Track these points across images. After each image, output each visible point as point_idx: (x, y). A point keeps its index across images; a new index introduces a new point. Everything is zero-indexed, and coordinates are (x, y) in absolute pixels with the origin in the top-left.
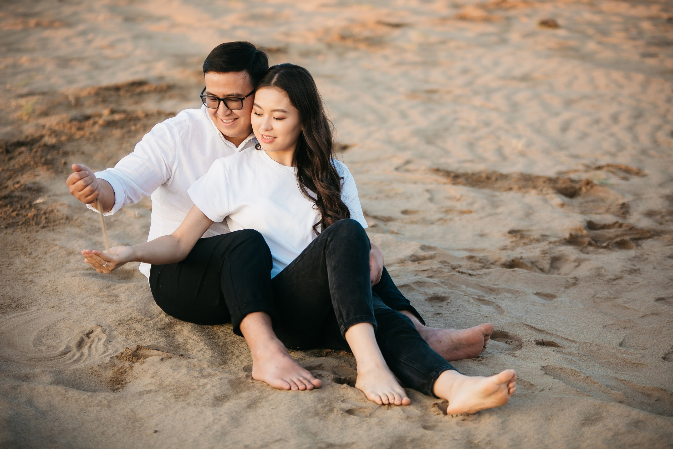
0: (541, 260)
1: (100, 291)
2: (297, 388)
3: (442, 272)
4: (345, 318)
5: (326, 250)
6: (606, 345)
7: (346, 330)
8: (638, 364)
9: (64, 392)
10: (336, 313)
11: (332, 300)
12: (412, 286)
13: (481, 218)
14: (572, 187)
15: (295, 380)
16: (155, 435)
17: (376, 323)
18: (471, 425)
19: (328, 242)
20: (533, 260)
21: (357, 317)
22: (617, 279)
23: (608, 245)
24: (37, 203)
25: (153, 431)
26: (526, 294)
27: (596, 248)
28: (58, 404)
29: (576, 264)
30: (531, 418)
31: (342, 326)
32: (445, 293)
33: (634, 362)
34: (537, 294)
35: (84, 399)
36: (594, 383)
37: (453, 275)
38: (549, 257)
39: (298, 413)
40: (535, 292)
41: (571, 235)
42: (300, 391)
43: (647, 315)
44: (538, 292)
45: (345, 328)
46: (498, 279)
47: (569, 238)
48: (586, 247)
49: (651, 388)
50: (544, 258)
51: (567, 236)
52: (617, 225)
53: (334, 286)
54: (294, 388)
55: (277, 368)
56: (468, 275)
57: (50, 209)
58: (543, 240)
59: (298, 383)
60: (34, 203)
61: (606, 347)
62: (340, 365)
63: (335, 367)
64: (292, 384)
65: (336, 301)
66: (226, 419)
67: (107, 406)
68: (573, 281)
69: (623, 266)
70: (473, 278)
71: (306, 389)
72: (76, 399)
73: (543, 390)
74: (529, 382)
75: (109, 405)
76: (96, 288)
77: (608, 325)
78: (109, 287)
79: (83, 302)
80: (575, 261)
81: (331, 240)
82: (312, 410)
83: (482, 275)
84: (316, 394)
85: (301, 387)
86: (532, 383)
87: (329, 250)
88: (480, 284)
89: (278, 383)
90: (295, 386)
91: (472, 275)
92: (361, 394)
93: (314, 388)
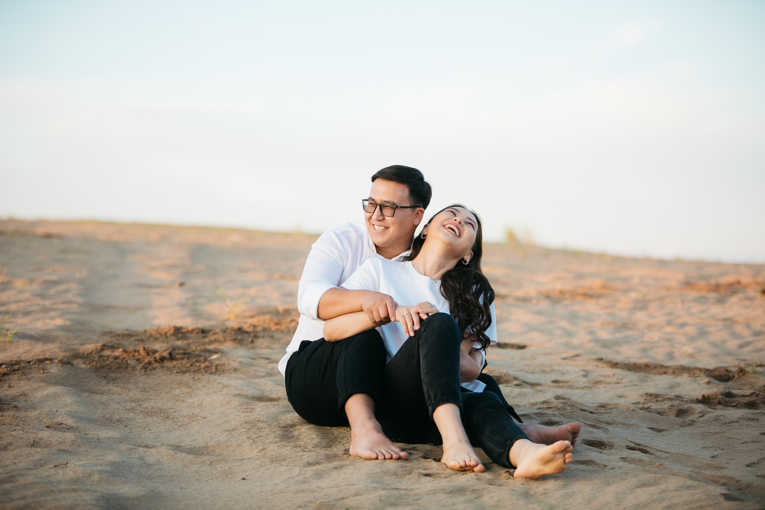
0: (667, 411)
1: (240, 406)
2: (383, 457)
3: (565, 409)
4: (433, 400)
5: (420, 340)
6: (697, 456)
7: (433, 411)
8: (720, 467)
9: (173, 454)
10: (425, 396)
11: (423, 385)
12: (532, 415)
13: (625, 387)
14: (726, 375)
15: (383, 451)
16: (242, 481)
17: (461, 405)
19: (421, 333)
20: (659, 411)
21: (443, 397)
22: (732, 422)
23: (737, 404)
24: (212, 359)
25: (241, 479)
26: (638, 426)
27: (725, 406)
28: (166, 462)
29: (701, 415)
30: (592, 483)
31: (430, 407)
32: (560, 420)
33: (717, 466)
34: (651, 428)
35: (190, 459)
36: (666, 469)
37: (574, 411)
38: (675, 409)
39: (378, 472)
40: (649, 427)
41: (704, 396)
42: (387, 461)
43: (747, 442)
44: (653, 427)
45: (432, 408)
46: (617, 417)
47: (702, 398)
48: (715, 406)
49: (720, 476)
50: (670, 409)
51: (700, 397)
52: (754, 395)
53: (425, 371)
54: (381, 457)
55: (369, 442)
57: (222, 363)
58: (676, 400)
59: (385, 453)
60: (210, 359)
61: (697, 457)
62: (433, 450)
63: (428, 451)
64: (379, 454)
65: (425, 385)
66: (310, 474)
67: (209, 465)
68: (690, 422)
69: (743, 415)
70: (594, 415)
71: (392, 458)
72: (182, 459)
73: (613, 469)
74: (603, 464)
75: (211, 464)
76: (237, 403)
77: (707, 447)
78: (248, 404)
79: (221, 412)
80: (699, 413)
81: (424, 331)
82: (392, 472)
83: (603, 413)
84: (400, 463)
85: (388, 456)
86: (605, 464)
87: (422, 340)
88: (598, 419)
89: (368, 454)
90: (382, 455)
91: (593, 413)
92: (444, 465)
93: (399, 458)
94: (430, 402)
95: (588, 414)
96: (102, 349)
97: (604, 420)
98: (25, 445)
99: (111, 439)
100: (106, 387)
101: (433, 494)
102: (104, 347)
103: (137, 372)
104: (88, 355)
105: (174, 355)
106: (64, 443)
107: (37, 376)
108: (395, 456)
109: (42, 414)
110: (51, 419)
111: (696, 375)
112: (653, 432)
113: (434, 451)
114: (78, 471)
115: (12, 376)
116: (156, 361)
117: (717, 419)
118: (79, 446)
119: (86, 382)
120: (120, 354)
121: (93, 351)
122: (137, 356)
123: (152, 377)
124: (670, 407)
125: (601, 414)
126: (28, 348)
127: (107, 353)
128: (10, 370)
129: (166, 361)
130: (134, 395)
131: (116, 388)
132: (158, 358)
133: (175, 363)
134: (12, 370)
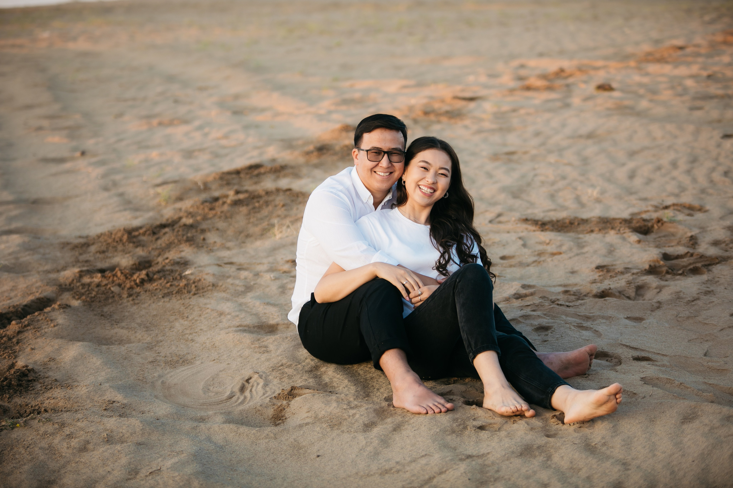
0: (627, 289)
1: (252, 344)
2: (433, 411)
3: (543, 306)
5: (455, 290)
6: (693, 356)
7: (474, 358)
8: (722, 369)
9: (236, 428)
10: (465, 343)
12: (519, 319)
13: (570, 258)
14: (645, 226)
15: (431, 405)
16: (318, 459)
17: (499, 351)
18: (586, 431)
20: (619, 290)
21: (484, 345)
22: (695, 300)
23: (683, 272)
24: (186, 274)
26: (618, 319)
27: (673, 275)
28: (233, 440)
29: (658, 290)
30: (637, 421)
31: (471, 354)
32: (548, 323)
33: (719, 369)
34: (628, 318)
35: (254, 434)
36: (688, 388)
37: (553, 307)
38: (633, 286)
39: (438, 432)
40: (626, 317)
41: (650, 266)
42: (436, 414)
43: (724, 328)
44: (628, 316)
45: (473, 355)
46: (592, 308)
47: (649, 268)
48: (664, 276)
50: (629, 287)
51: (647, 267)
52: (689, 254)
53: (463, 320)
54: (430, 412)
55: (414, 396)
56: (566, 307)
57: (198, 278)
58: (627, 273)
59: (434, 408)
60: (183, 274)
61: (693, 358)
62: (468, 390)
63: (463, 392)
64: (428, 408)
65: (465, 333)
66: (377, 442)
68: (657, 305)
69: (699, 289)
70: (571, 309)
71: (441, 412)
72: (247, 434)
73: (644, 397)
75: (275, 437)
76: (248, 341)
77: (692, 339)
78: (259, 340)
79: (238, 354)
80: (656, 288)
81: (459, 282)
82: (449, 428)
83: (578, 305)
85: (437, 410)
86: (635, 392)
87: (458, 290)
88: (577, 313)
89: (416, 409)
90: (431, 410)
91: (570, 306)
92: (489, 412)
93: (448, 410)
94: (470, 349)
95: (566, 309)
96: (81, 276)
97: (582, 314)
98: (102, 442)
99: (169, 416)
100: (112, 330)
101: (507, 460)
102: (82, 274)
103: (125, 301)
104: (70, 285)
105: (151, 275)
106: (135, 433)
107: (49, 331)
108: (443, 410)
109: (91, 392)
110: (100, 396)
111: (622, 232)
112: (635, 324)
113: (469, 391)
114: (176, 478)
115: (26, 334)
116: (137, 285)
117: (678, 297)
118: (150, 434)
119: (94, 328)
120: (100, 280)
121: (73, 280)
122: (116, 280)
123: (143, 306)
124: (628, 285)
125: (576, 307)
126: (11, 284)
127: (86, 280)
128: (22, 327)
129: (145, 284)
130: (142, 337)
131: (122, 330)
132: (138, 281)
133: (155, 284)
134: (23, 326)
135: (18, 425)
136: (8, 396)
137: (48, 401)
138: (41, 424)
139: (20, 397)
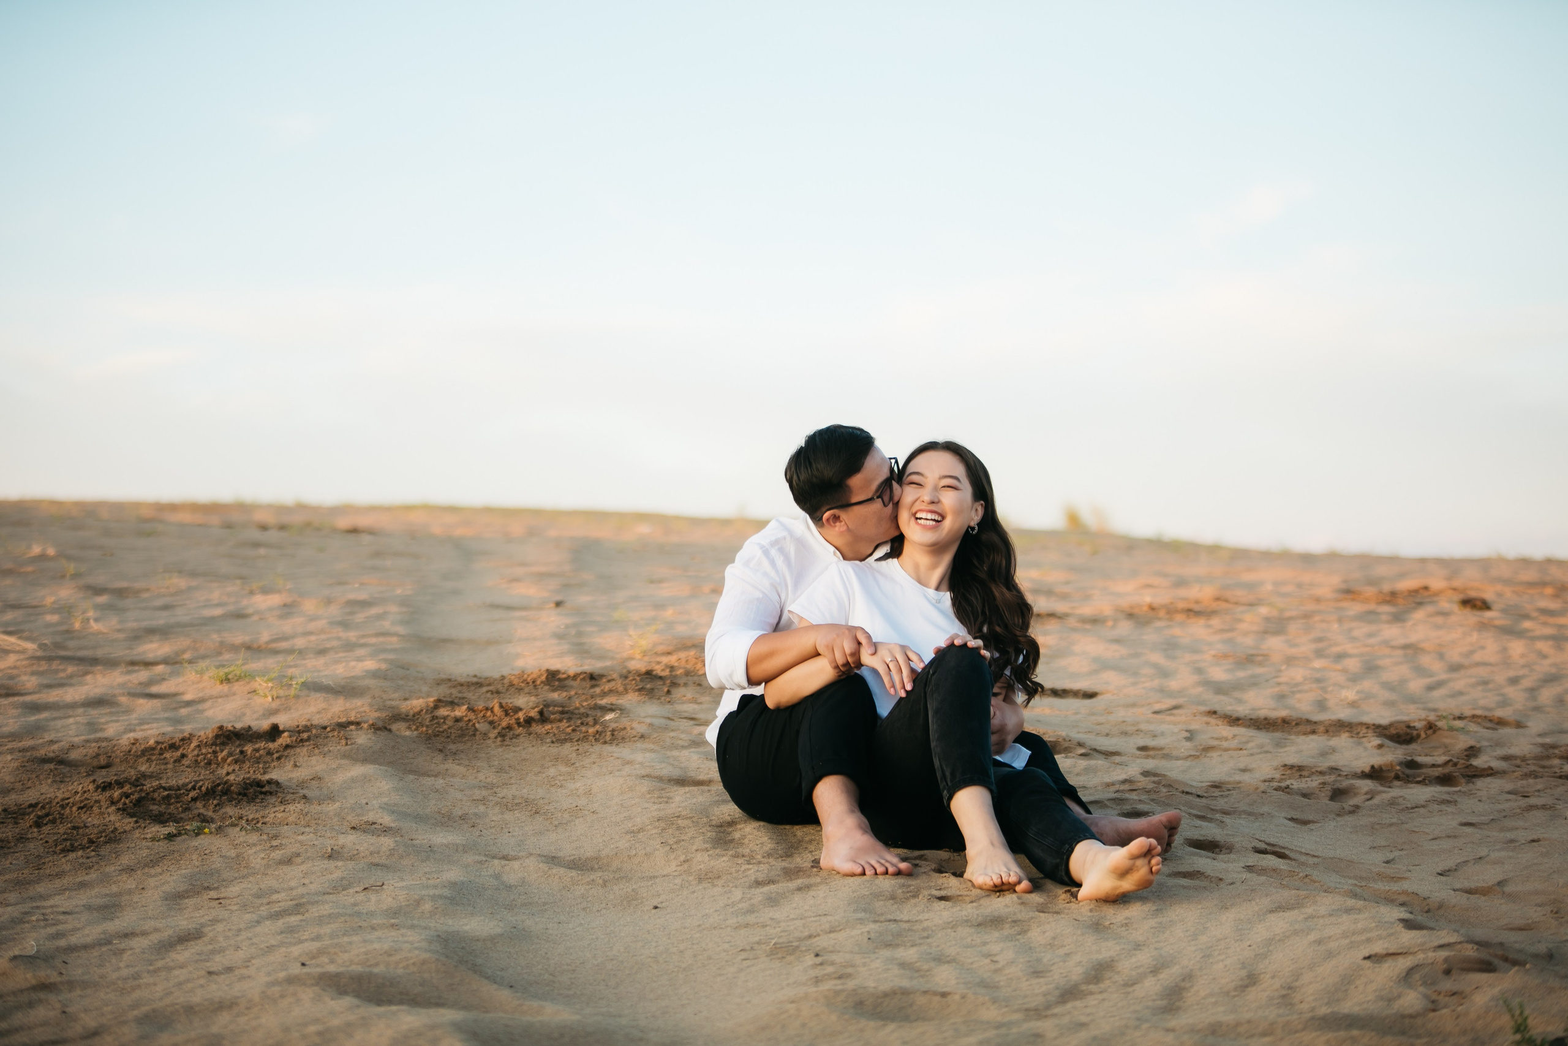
0: (1317, 792)
1: (649, 793)
2: (873, 871)
3: (1158, 792)
4: (949, 780)
5: (929, 687)
6: (1363, 861)
7: (950, 798)
8: (1398, 878)
9: (547, 869)
10: (937, 774)
11: (933, 756)
12: (1106, 802)
13: (1252, 755)
14: (1407, 734)
15: (873, 862)
16: (654, 911)
17: (994, 787)
19: (929, 676)
20: (1304, 792)
21: (965, 777)
22: (1416, 807)
23: (1424, 779)
24: (606, 720)
25: (652, 907)
26: (1272, 817)
27: (1405, 783)
28: (535, 881)
29: (1369, 796)
30: (1200, 907)
31: (946, 793)
33: (1394, 876)
34: (1292, 819)
35: (572, 877)
36: (1315, 882)
37: (1173, 794)
38: (1329, 789)
39: (865, 895)
40: (1288, 818)
41: (1373, 767)
42: (880, 877)
43: (1439, 838)
44: (1295, 817)
45: (948, 794)
46: (1238, 802)
47: (1370, 771)
48: (1391, 782)
49: (1398, 892)
50: (1322, 789)
51: (1367, 769)
52: (1451, 764)
53: (937, 737)
54: (870, 872)
55: (851, 848)
56: (1196, 797)
57: (622, 727)
58: (1330, 774)
59: (877, 866)
60: (602, 719)
61: (1362, 863)
62: (952, 858)
63: (944, 861)
64: (867, 866)
65: (938, 758)
66: (760, 899)
67: (601, 885)
68: (1352, 809)
69: (1434, 796)
70: (1204, 800)
71: (886, 873)
72: (560, 877)
73: (1232, 883)
74: (1217, 877)
75: (605, 885)
76: (644, 789)
77: (1378, 847)
78: (662, 790)
79: (620, 802)
80: (1367, 794)
81: (934, 674)
82: (888, 894)
83: (1217, 797)
84: (901, 880)
85: (880, 869)
86: (1221, 877)
87: (932, 687)
89: (847, 866)
90: (872, 868)
91: (1202, 797)
92: (969, 882)
93: (899, 873)
94: (945, 783)
95: (1194, 799)
96: (436, 707)
97: (1218, 808)
98: (319, 857)
99: (450, 846)
100: (442, 765)
101: (952, 928)
102: (439, 703)
103: (489, 742)
104: (414, 716)
105: (546, 714)
106: (378, 853)
107: (336, 750)
108: (891, 870)
109: (344, 809)
110: (358, 816)
111: (1361, 735)
112: (1295, 825)
113: (953, 860)
114: (400, 897)
115: (298, 750)
116: (519, 724)
117: (1392, 803)
118: (401, 857)
119: (412, 758)
120: (464, 714)
121: (421, 710)
122: (490, 716)
123: (513, 749)
124: (1322, 786)
125: (1214, 798)
126: (323, 705)
127: (443, 712)
128: (296, 741)
129: (534, 725)
130: (486, 778)
131: (458, 767)
132: (522, 720)
133: (548, 727)
134: (298, 740)
135: (207, 830)
136: (215, 802)
137: (273, 815)
138: (244, 833)
139: (236, 806)
